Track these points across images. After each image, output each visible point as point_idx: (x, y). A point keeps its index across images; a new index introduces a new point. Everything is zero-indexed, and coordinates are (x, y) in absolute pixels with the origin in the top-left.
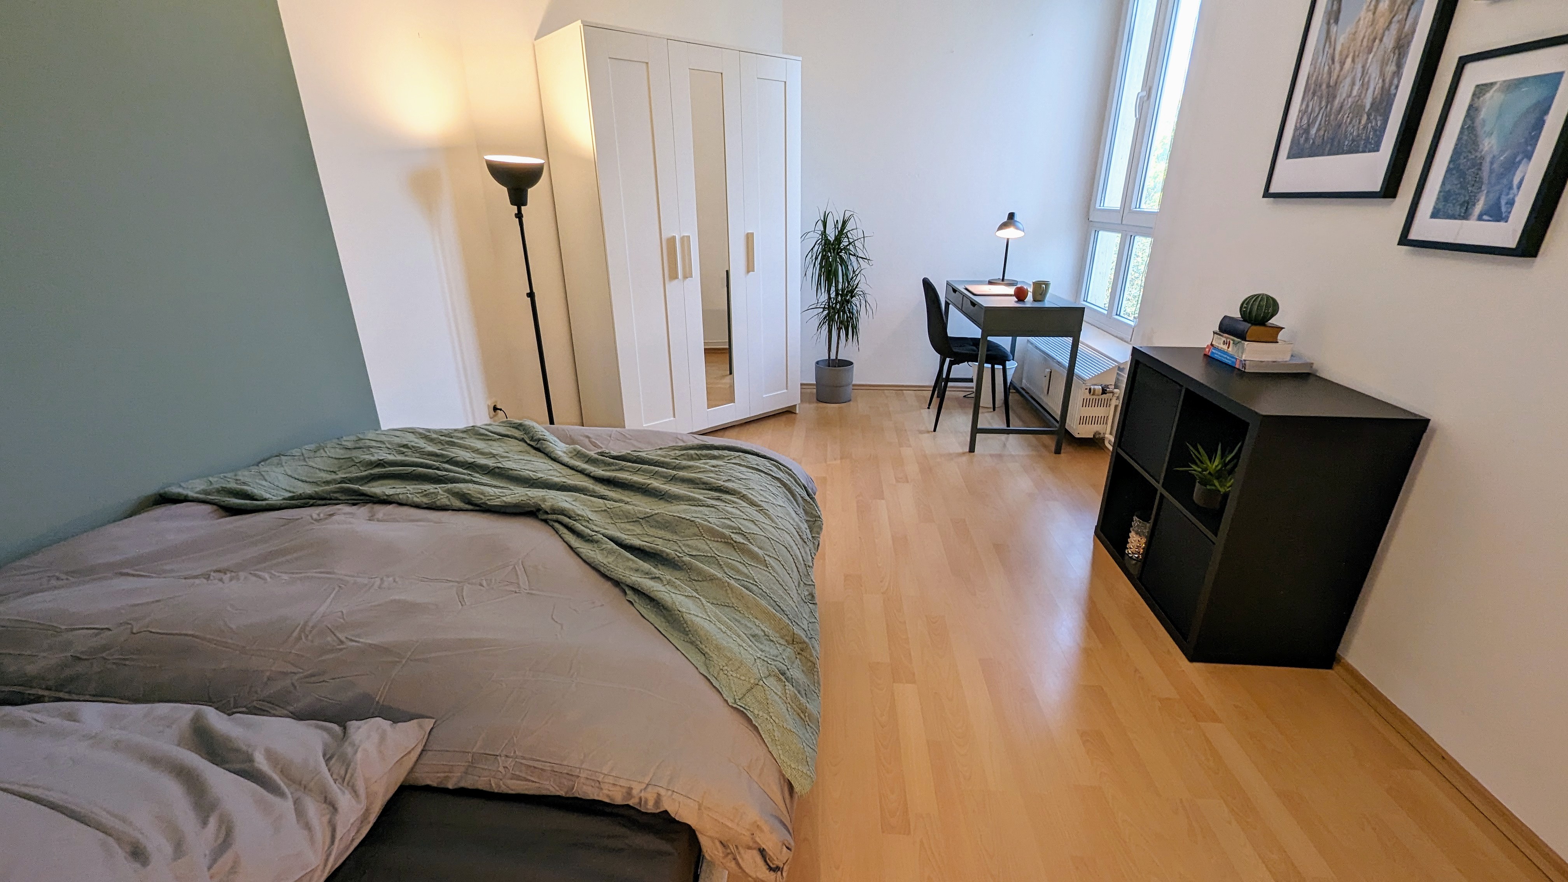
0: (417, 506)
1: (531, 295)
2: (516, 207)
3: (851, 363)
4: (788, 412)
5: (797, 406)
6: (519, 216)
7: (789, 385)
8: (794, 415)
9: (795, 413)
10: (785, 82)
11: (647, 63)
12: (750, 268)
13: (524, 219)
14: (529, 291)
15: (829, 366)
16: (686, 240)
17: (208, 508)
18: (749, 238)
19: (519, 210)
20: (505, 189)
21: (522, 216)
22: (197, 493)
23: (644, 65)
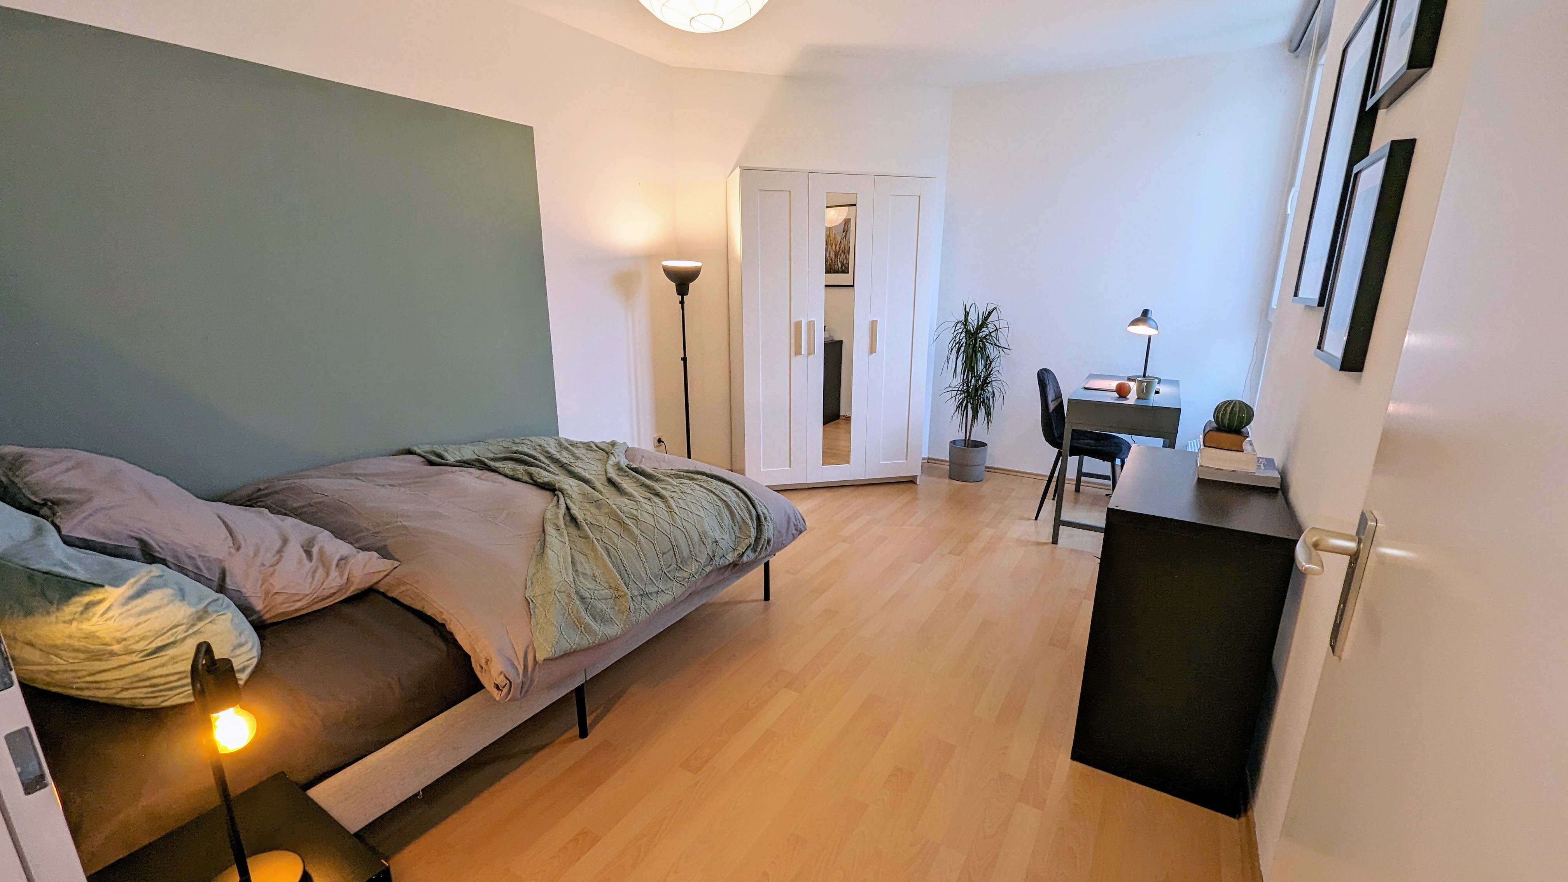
0: (506, 476)
1: (684, 359)
2: (680, 296)
3: (985, 445)
4: (911, 481)
5: (918, 478)
6: (682, 302)
7: (908, 457)
8: (915, 485)
9: (916, 484)
10: (920, 196)
11: (790, 191)
12: (872, 350)
13: (685, 305)
14: (683, 356)
15: (965, 446)
16: (811, 324)
17: (422, 459)
18: (873, 325)
19: (683, 298)
20: (674, 284)
21: (684, 303)
22: (423, 452)
23: (788, 193)
